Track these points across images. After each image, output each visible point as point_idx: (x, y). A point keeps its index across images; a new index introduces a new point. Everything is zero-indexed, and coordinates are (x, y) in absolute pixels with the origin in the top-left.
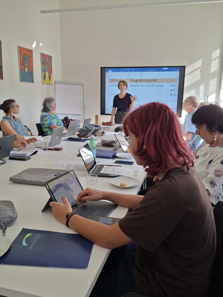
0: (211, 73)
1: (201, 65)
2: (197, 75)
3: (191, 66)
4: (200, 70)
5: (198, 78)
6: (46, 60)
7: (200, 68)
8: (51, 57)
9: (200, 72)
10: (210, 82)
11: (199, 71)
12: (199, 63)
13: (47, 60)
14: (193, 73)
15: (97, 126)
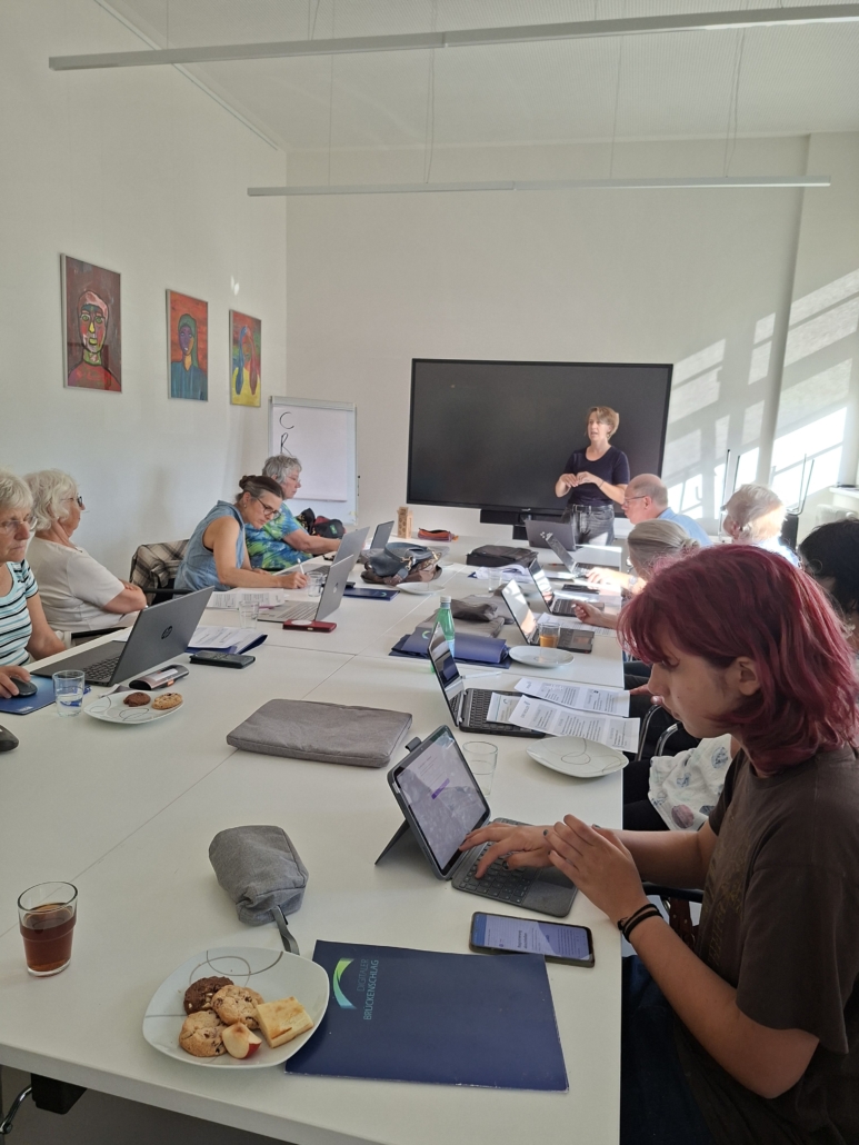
0: (750, 382)
1: (720, 359)
2: (710, 389)
3: (692, 358)
4: (719, 374)
5: (713, 397)
6: (245, 331)
7: (720, 368)
8: (258, 322)
9: (718, 380)
10: (747, 410)
11: (714, 375)
12: (716, 353)
13: (247, 331)
14: (698, 380)
15: (420, 550)
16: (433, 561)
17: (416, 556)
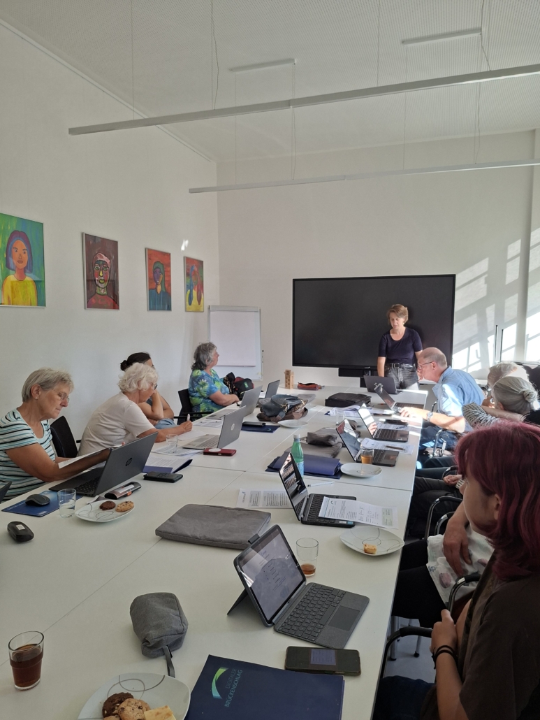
0: (507, 283)
1: (486, 270)
2: (481, 289)
3: (467, 271)
4: (486, 279)
5: (483, 293)
6: (194, 269)
7: (486, 276)
8: (201, 263)
9: (486, 283)
10: (506, 301)
11: (482, 280)
12: (483, 266)
13: (195, 268)
14: (473, 283)
15: (293, 398)
16: (301, 406)
17: (290, 403)
